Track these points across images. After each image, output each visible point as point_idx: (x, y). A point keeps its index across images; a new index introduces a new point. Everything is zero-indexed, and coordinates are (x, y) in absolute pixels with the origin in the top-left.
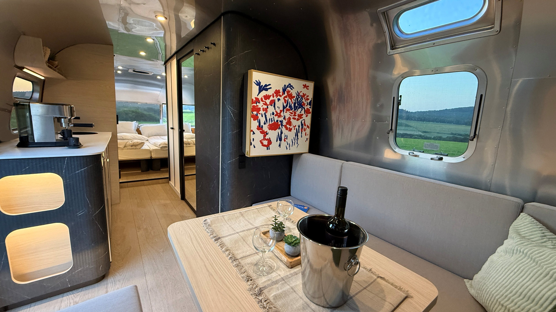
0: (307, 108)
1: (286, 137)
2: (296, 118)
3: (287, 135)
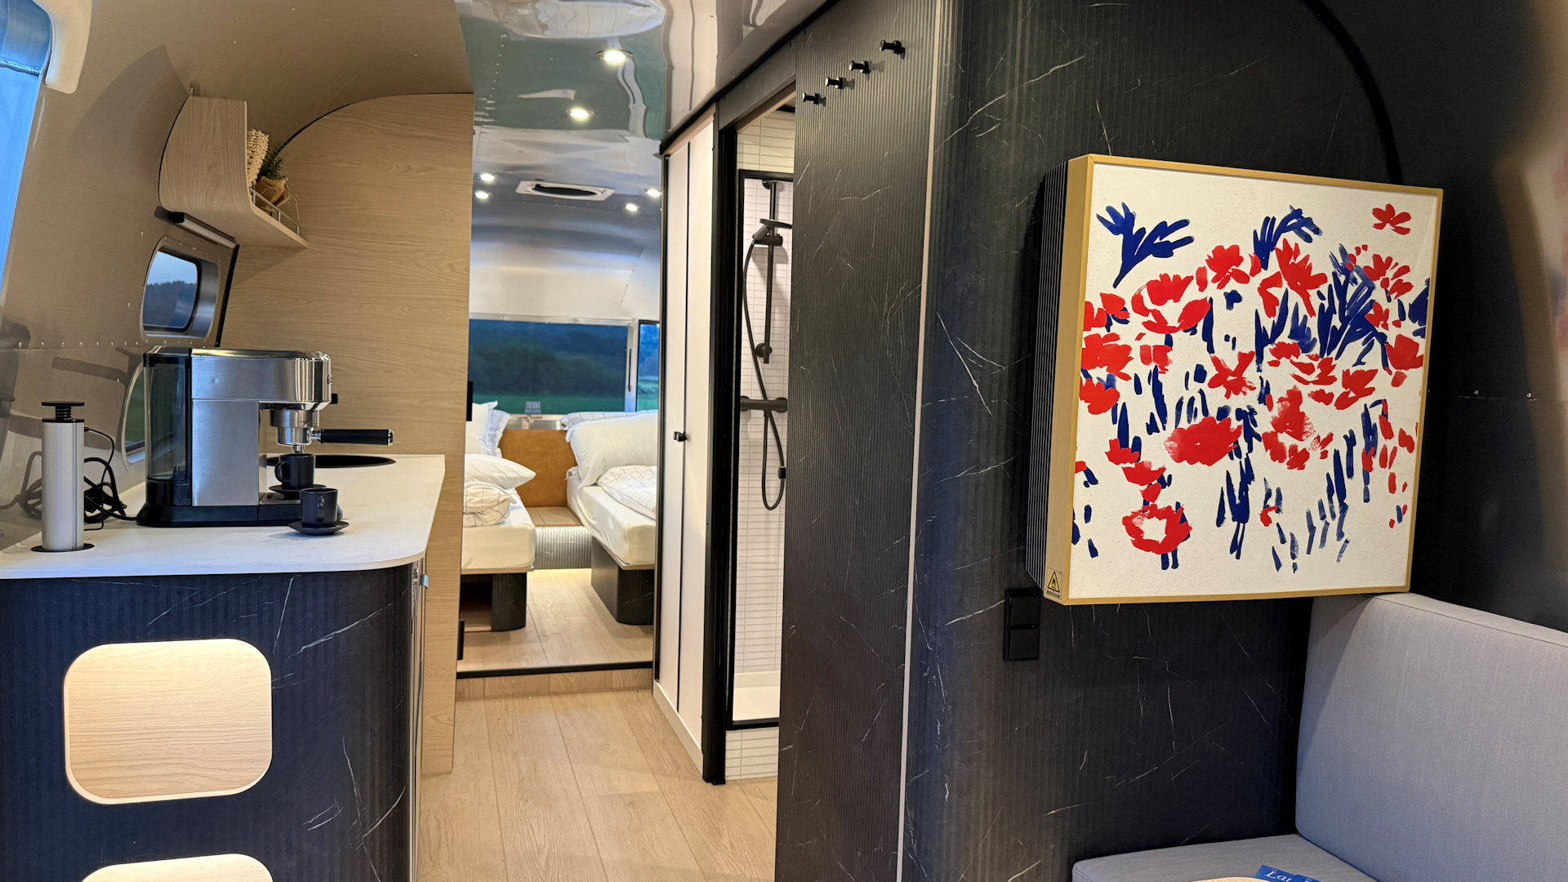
0: (1400, 338)
1: (1275, 501)
2: (1331, 395)
3: (1278, 491)
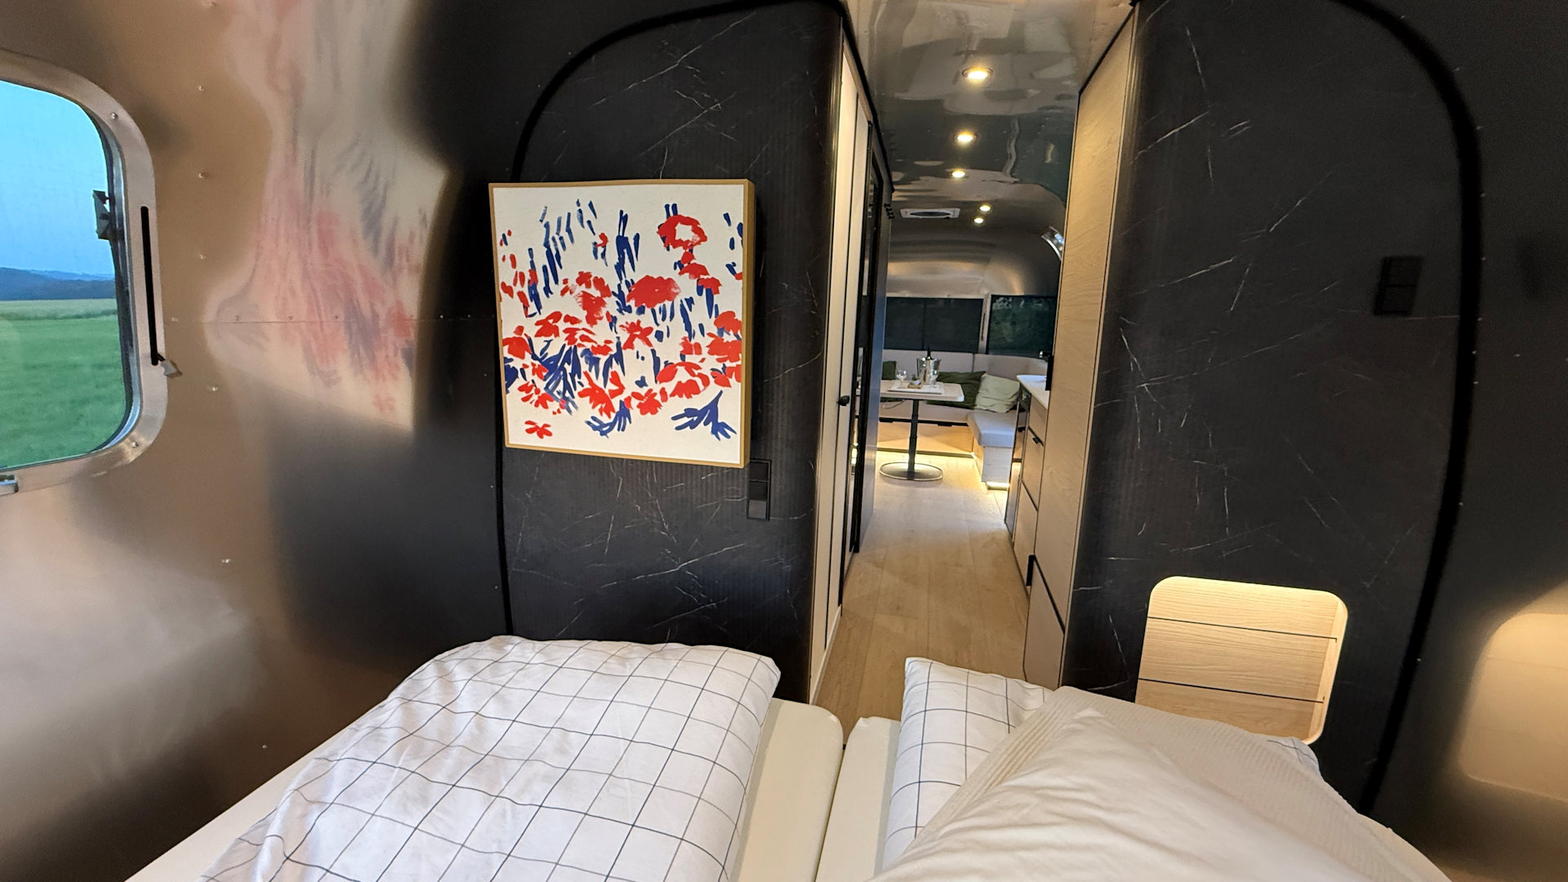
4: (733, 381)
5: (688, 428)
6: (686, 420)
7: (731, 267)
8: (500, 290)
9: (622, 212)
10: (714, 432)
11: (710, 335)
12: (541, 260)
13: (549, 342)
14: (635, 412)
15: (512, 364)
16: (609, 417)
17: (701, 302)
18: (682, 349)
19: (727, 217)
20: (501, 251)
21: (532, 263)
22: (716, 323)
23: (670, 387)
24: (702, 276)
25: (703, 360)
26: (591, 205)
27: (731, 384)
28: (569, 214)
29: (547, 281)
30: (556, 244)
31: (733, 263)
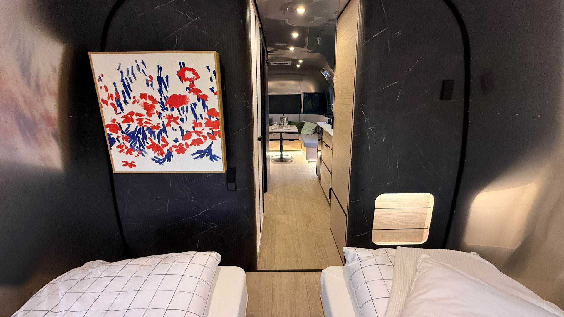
4: (217, 137)
5: (199, 158)
6: (198, 155)
7: (212, 89)
8: (101, 103)
9: (158, 66)
10: (211, 159)
11: (205, 118)
12: (121, 88)
13: (129, 125)
14: (174, 153)
15: (112, 136)
16: (163, 156)
17: (200, 105)
18: (193, 125)
19: (208, 67)
20: (99, 85)
21: (116, 90)
22: (207, 114)
23: (189, 141)
24: (199, 94)
25: (203, 129)
26: (143, 62)
27: (217, 139)
28: (132, 67)
29: (125, 98)
30: (127, 81)
31: (213, 87)
